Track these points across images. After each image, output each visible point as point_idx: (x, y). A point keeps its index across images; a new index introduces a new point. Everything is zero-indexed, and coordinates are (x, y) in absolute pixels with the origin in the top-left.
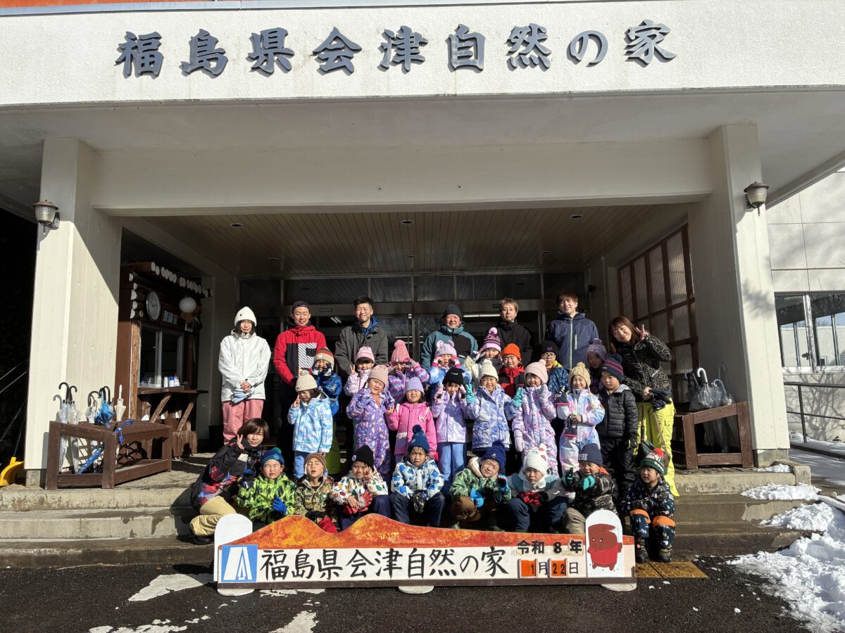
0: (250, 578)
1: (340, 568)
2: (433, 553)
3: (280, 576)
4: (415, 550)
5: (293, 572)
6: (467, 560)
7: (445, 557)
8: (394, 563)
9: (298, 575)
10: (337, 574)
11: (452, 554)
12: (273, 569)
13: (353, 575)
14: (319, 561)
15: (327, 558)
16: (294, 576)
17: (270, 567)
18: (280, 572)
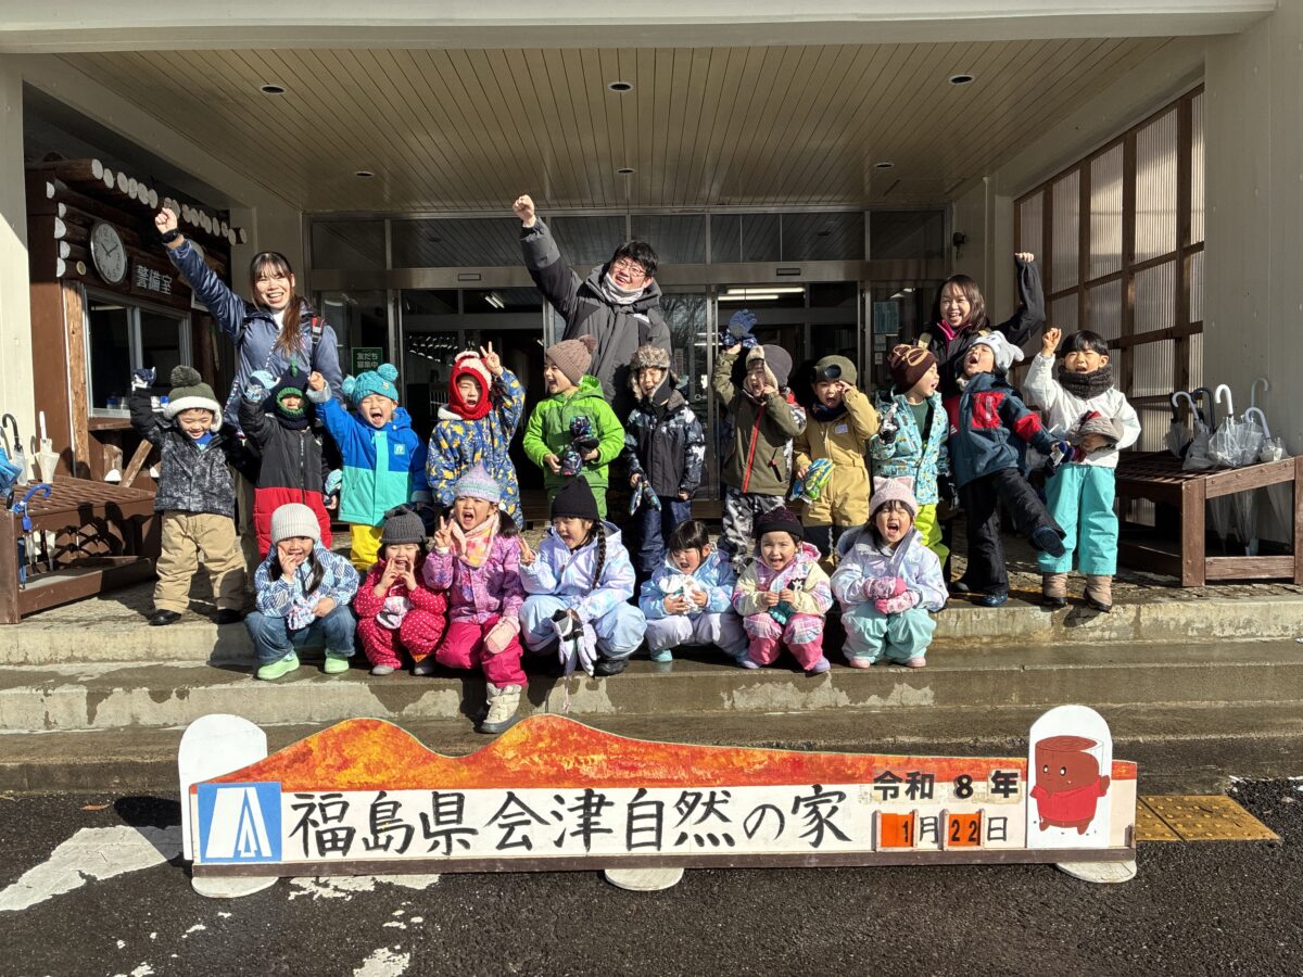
0: (266, 851)
1: (472, 832)
2: (682, 799)
3: (335, 848)
4: (642, 792)
5: (366, 841)
6: (760, 811)
7: (710, 807)
8: (593, 819)
9: (377, 846)
10: (466, 844)
11: (726, 801)
12: (319, 835)
13: (502, 845)
14: (424, 817)
15: (442, 809)
16: (368, 848)
17: (312, 830)
18: (335, 840)
